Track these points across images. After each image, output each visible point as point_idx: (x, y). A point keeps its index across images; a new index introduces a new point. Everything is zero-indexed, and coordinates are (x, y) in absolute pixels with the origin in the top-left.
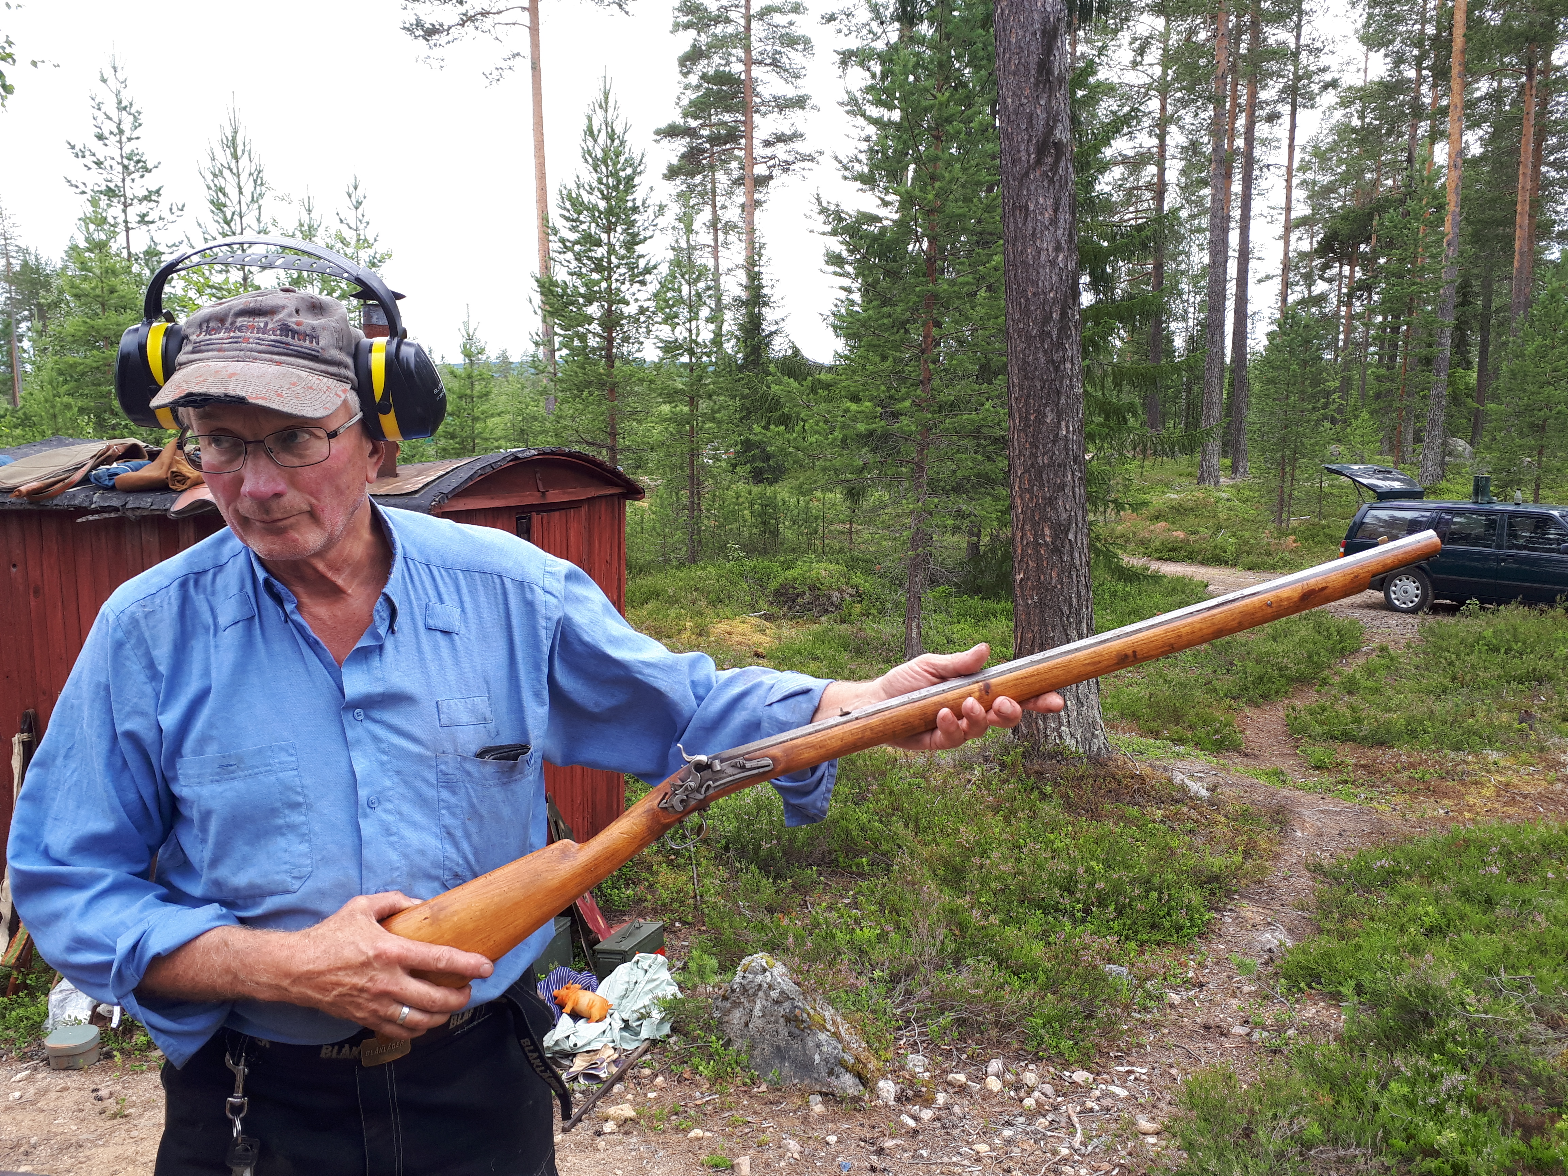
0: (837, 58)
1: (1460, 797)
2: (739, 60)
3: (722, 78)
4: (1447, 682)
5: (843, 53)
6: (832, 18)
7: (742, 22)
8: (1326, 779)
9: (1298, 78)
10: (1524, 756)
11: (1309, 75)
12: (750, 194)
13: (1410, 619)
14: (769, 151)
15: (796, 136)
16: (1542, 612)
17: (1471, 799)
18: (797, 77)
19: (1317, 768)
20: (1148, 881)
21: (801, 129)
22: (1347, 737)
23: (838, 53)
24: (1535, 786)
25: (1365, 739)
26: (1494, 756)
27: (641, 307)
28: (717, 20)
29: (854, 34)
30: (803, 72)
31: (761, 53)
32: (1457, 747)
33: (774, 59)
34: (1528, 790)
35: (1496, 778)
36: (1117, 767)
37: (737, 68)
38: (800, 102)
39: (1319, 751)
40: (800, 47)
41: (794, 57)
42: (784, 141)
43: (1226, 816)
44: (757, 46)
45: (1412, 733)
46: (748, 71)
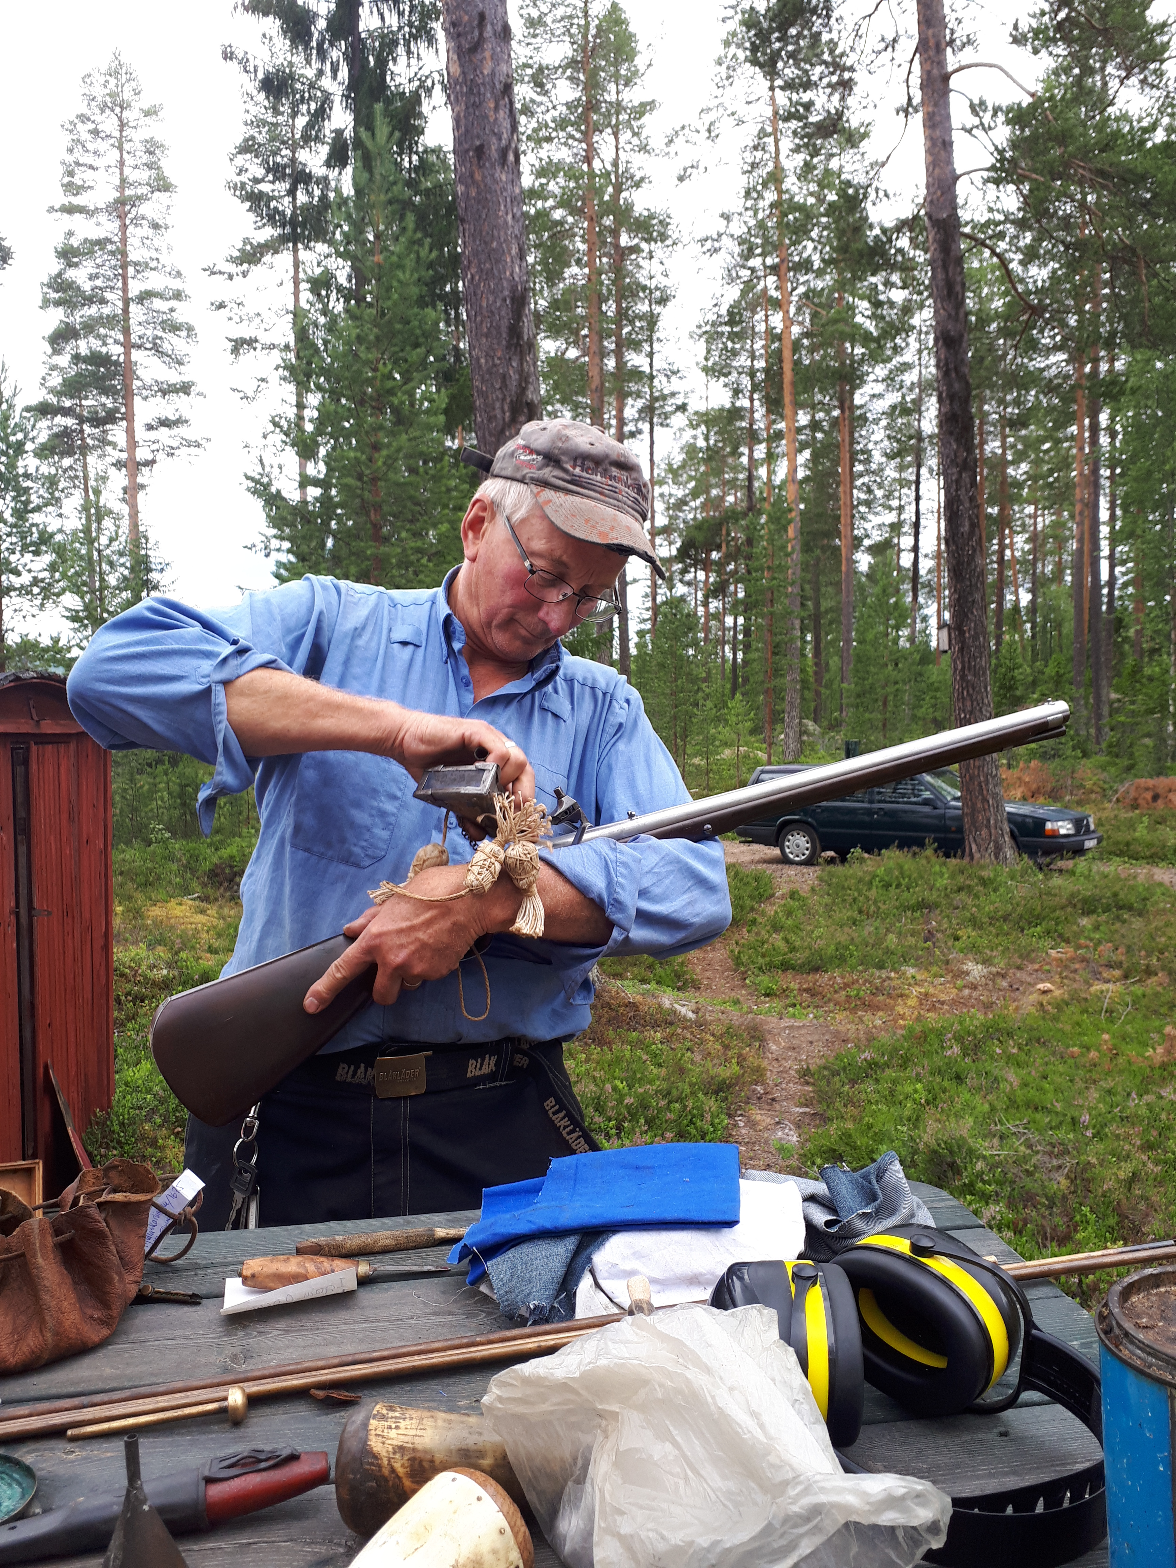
0: (230, 345)
1: (892, 1009)
2: (116, 342)
3: (98, 359)
4: (855, 914)
5: (236, 341)
6: (221, 306)
7: (120, 304)
8: (777, 1004)
9: (654, 399)
10: (935, 969)
11: (664, 398)
12: (133, 476)
13: (805, 869)
14: (152, 435)
15: (179, 422)
16: (915, 854)
17: (900, 1010)
18: (180, 363)
19: (767, 995)
20: (669, 1093)
21: (186, 415)
22: (786, 966)
23: (230, 340)
24: (948, 994)
25: (802, 966)
26: (911, 971)
27: (35, 578)
28: (89, 300)
29: (245, 323)
30: (186, 359)
31: (140, 337)
32: (881, 966)
33: (155, 344)
34: (943, 997)
35: (915, 991)
36: (612, 998)
37: (116, 351)
38: (185, 388)
39: (765, 980)
40: (184, 334)
41: (174, 343)
42: (169, 426)
43: (713, 1035)
44: (136, 331)
45: (841, 959)
46: (127, 354)
